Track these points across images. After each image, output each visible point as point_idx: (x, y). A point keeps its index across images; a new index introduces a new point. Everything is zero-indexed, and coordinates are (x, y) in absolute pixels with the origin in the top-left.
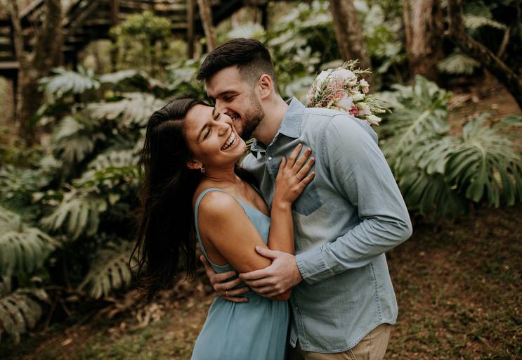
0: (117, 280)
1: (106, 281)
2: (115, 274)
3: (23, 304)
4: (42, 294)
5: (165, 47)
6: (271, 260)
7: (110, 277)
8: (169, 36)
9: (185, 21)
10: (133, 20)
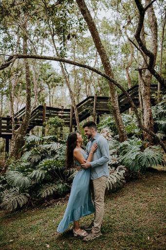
0: (49, 193)
1: (46, 193)
2: (48, 191)
3: (23, 197)
4: (28, 195)
5: (62, 129)
6: (86, 162)
7: (47, 193)
8: (64, 125)
9: (69, 120)
10: (52, 119)
